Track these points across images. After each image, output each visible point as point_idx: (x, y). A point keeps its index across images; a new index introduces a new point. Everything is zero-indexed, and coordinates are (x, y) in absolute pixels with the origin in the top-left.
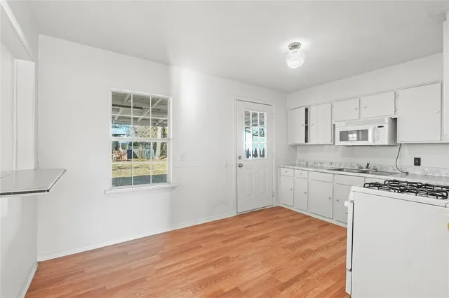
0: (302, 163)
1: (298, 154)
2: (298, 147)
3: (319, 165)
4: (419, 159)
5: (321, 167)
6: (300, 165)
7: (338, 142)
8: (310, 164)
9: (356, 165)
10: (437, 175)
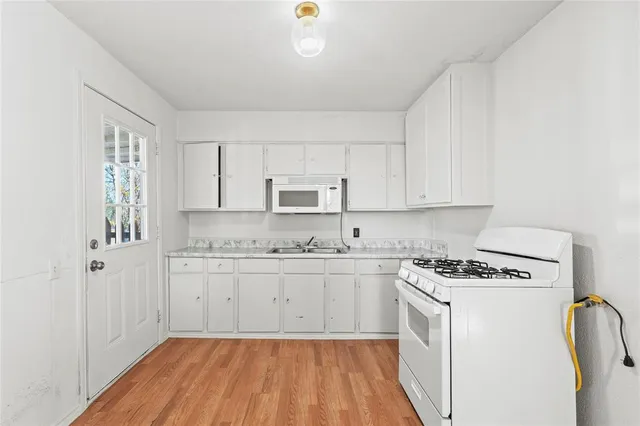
0: (200, 245)
1: (191, 229)
2: (191, 216)
3: (233, 245)
4: (358, 229)
5: (237, 250)
6: (195, 249)
7: (276, 208)
8: (215, 245)
9: (290, 241)
10: (374, 247)
